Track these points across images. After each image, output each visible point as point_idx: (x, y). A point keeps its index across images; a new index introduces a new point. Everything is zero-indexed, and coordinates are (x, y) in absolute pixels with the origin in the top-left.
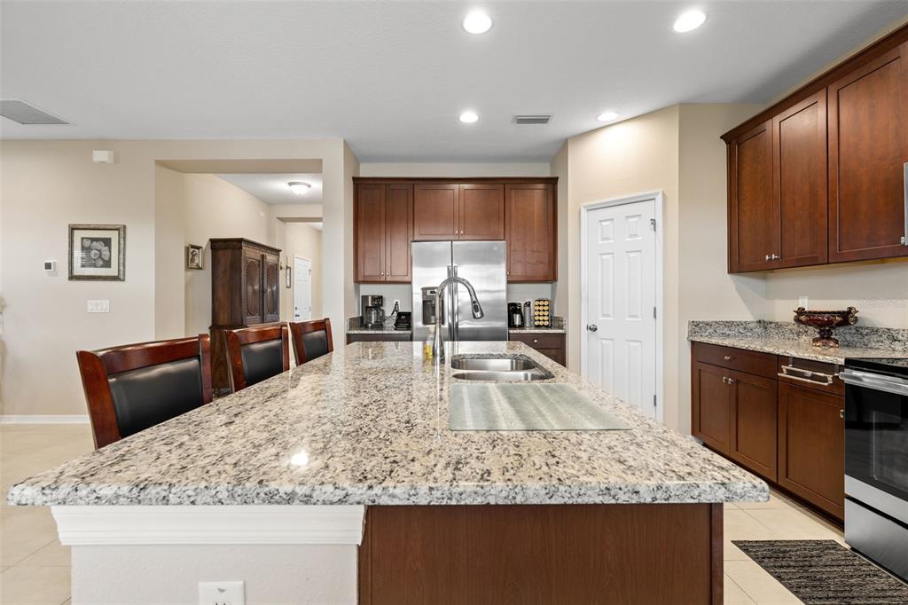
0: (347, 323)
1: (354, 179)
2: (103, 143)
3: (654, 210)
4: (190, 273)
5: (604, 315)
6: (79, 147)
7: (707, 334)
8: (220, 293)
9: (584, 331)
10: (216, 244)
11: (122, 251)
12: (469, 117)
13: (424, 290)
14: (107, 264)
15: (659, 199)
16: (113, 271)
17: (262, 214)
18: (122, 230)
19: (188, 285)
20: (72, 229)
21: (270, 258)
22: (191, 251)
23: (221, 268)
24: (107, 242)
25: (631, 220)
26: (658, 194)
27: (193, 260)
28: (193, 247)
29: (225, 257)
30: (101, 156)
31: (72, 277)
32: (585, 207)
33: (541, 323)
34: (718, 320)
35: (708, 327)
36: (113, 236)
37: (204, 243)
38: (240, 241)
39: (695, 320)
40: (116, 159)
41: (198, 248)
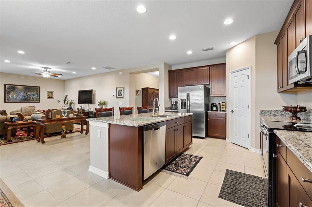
0: (165, 108)
1: (169, 71)
2: (120, 71)
3: (248, 72)
4: (137, 96)
5: (235, 107)
6: (117, 72)
7: (267, 114)
8: (144, 101)
9: (230, 113)
10: (143, 89)
11: (124, 92)
12: (190, 52)
13: (181, 99)
14: (122, 95)
15: (250, 68)
16: (122, 96)
17: (156, 80)
18: (124, 88)
19: (136, 99)
20: (117, 88)
21: (156, 92)
22: (137, 91)
23: (144, 95)
24: (122, 90)
25: (243, 76)
26: (249, 67)
27: (137, 93)
28: (137, 90)
29: (145, 92)
30: (121, 73)
31: (117, 98)
32: (230, 72)
33: (223, 110)
34: (272, 110)
35: (267, 112)
36: (122, 89)
37: (140, 89)
38: (148, 88)
39: (261, 109)
40: (123, 73)
41: (139, 90)
